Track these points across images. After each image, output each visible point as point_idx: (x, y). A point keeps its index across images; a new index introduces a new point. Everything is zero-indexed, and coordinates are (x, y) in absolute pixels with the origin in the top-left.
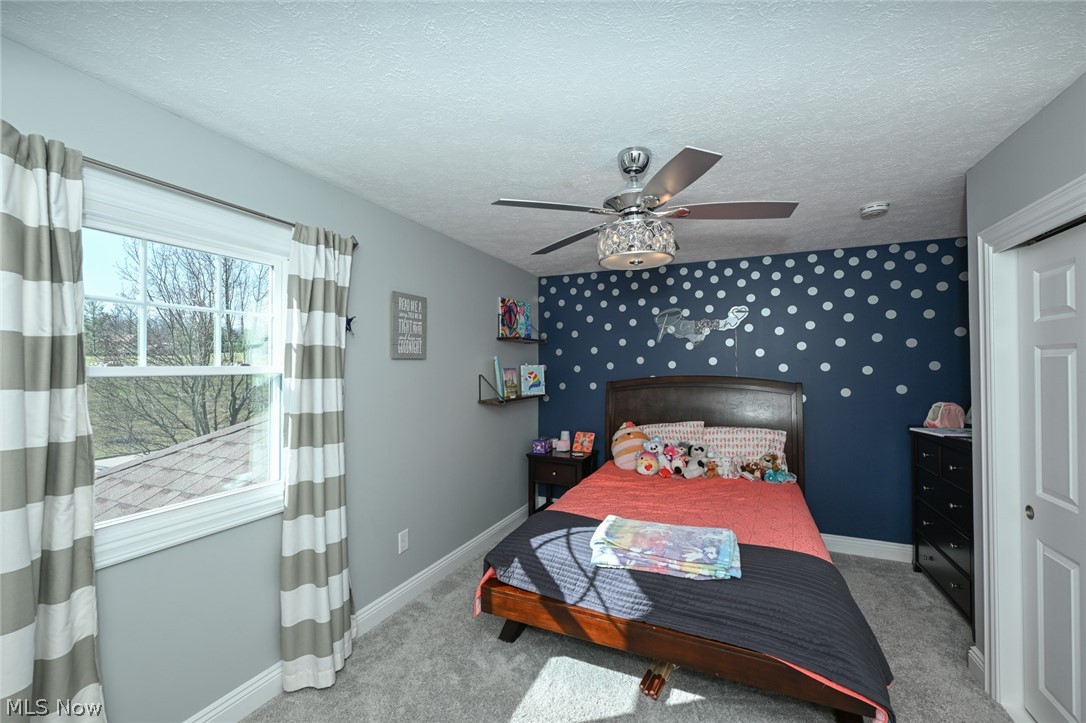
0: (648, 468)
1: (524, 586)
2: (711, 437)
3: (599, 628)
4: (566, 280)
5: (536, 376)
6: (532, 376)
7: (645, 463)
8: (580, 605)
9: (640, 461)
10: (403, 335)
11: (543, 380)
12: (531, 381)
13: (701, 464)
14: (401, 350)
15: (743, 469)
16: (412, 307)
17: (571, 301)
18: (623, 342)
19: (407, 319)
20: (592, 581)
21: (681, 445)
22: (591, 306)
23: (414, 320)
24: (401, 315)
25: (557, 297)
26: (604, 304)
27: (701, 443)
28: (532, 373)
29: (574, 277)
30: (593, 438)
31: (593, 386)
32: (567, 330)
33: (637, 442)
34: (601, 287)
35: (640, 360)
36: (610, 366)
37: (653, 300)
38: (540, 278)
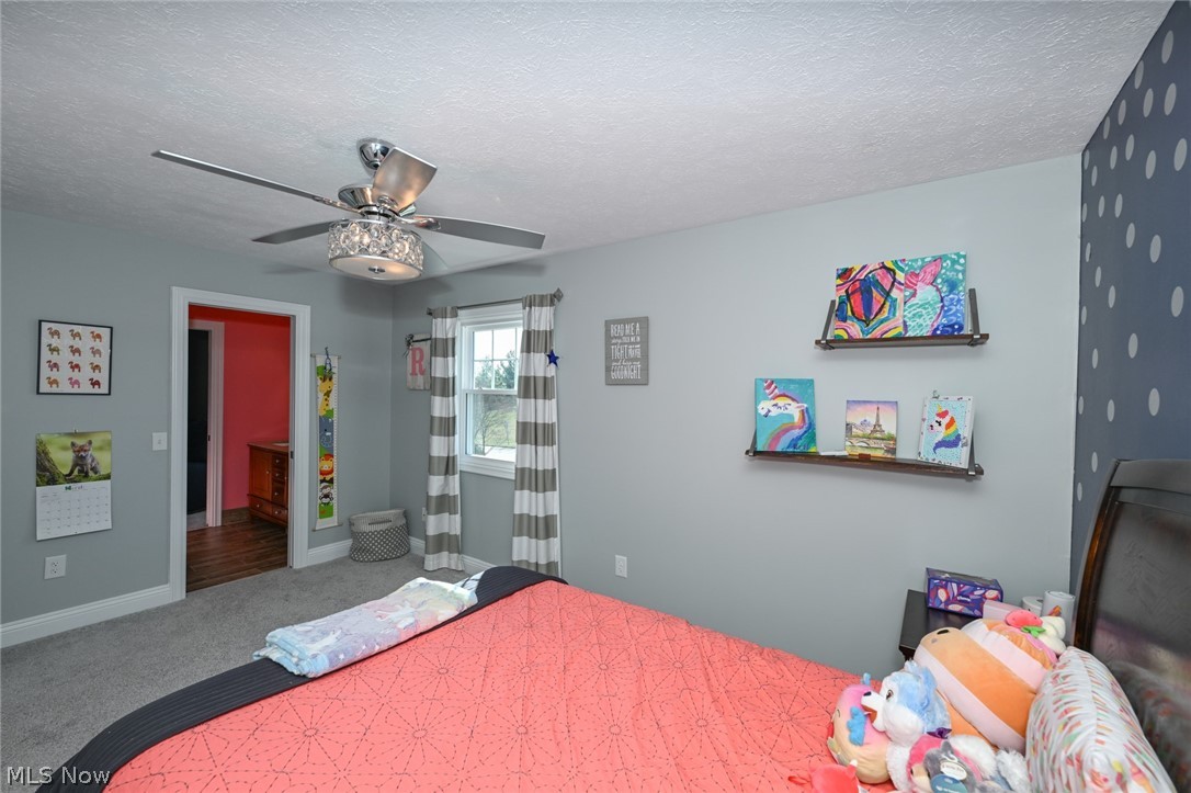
5: (952, 422)
6: (945, 421)
10: (617, 361)
14: (614, 375)
16: (627, 331)
19: (621, 344)
23: (628, 344)
24: (614, 341)
28: (943, 414)
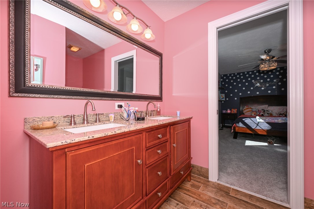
0: (254, 114)
1: (243, 126)
2: (270, 108)
3: (261, 131)
4: (228, 75)
7: (254, 113)
8: (256, 128)
9: (252, 113)
11: (224, 97)
12: (222, 97)
13: (268, 114)
15: (280, 114)
17: (230, 80)
18: (244, 89)
20: (258, 125)
21: (262, 110)
22: (235, 81)
25: (226, 79)
26: (239, 80)
27: (267, 110)
29: (230, 75)
30: (237, 110)
31: (236, 99)
32: (229, 86)
33: (250, 110)
34: (238, 76)
35: (249, 92)
36: (240, 94)
37: (252, 79)
38: (221, 75)
